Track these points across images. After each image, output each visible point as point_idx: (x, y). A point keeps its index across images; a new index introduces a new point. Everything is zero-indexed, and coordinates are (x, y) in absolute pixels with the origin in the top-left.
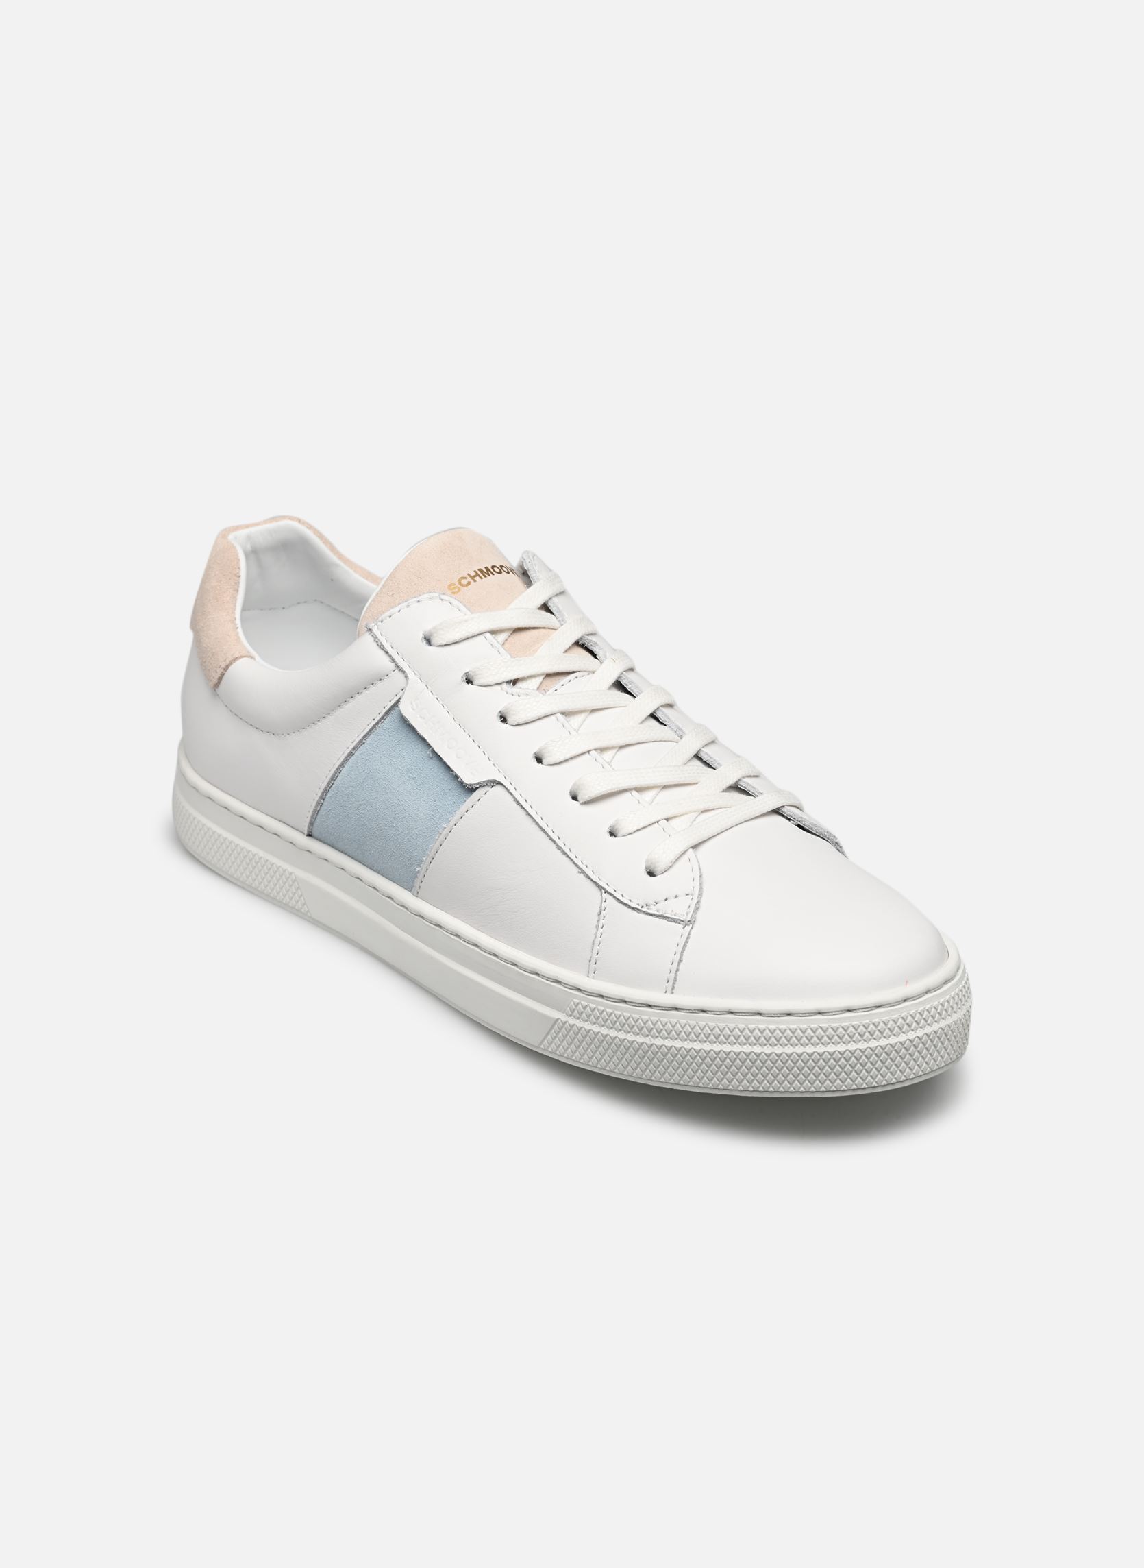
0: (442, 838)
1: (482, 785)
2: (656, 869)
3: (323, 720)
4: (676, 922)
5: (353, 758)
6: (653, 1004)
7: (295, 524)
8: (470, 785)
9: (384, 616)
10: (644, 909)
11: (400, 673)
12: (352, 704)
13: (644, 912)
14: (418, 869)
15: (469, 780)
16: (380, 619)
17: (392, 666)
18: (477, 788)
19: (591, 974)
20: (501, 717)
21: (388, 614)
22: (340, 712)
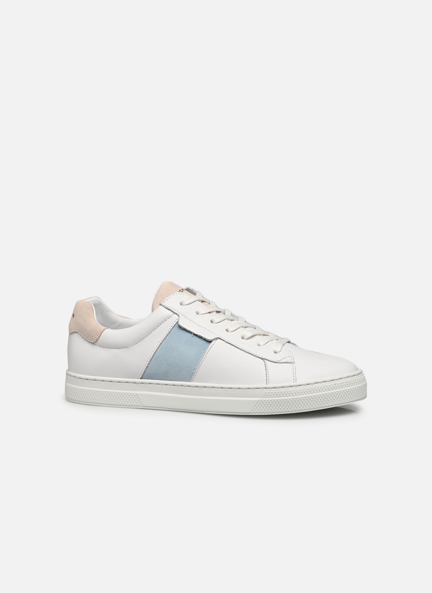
0: (203, 358)
1: (214, 339)
2: (277, 351)
3: (147, 337)
4: (290, 363)
5: (162, 345)
6: (292, 386)
7: (97, 298)
8: (210, 340)
9: (165, 300)
10: (278, 362)
11: (175, 315)
12: (158, 329)
13: (279, 363)
14: (194, 372)
15: (209, 338)
16: (164, 301)
17: (172, 313)
18: (213, 341)
19: (268, 383)
20: (211, 322)
21: (166, 299)
22: (154, 332)
